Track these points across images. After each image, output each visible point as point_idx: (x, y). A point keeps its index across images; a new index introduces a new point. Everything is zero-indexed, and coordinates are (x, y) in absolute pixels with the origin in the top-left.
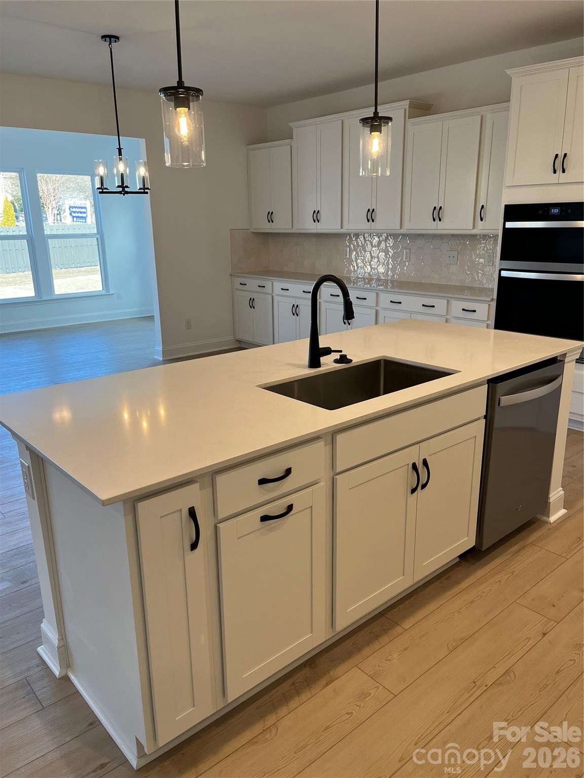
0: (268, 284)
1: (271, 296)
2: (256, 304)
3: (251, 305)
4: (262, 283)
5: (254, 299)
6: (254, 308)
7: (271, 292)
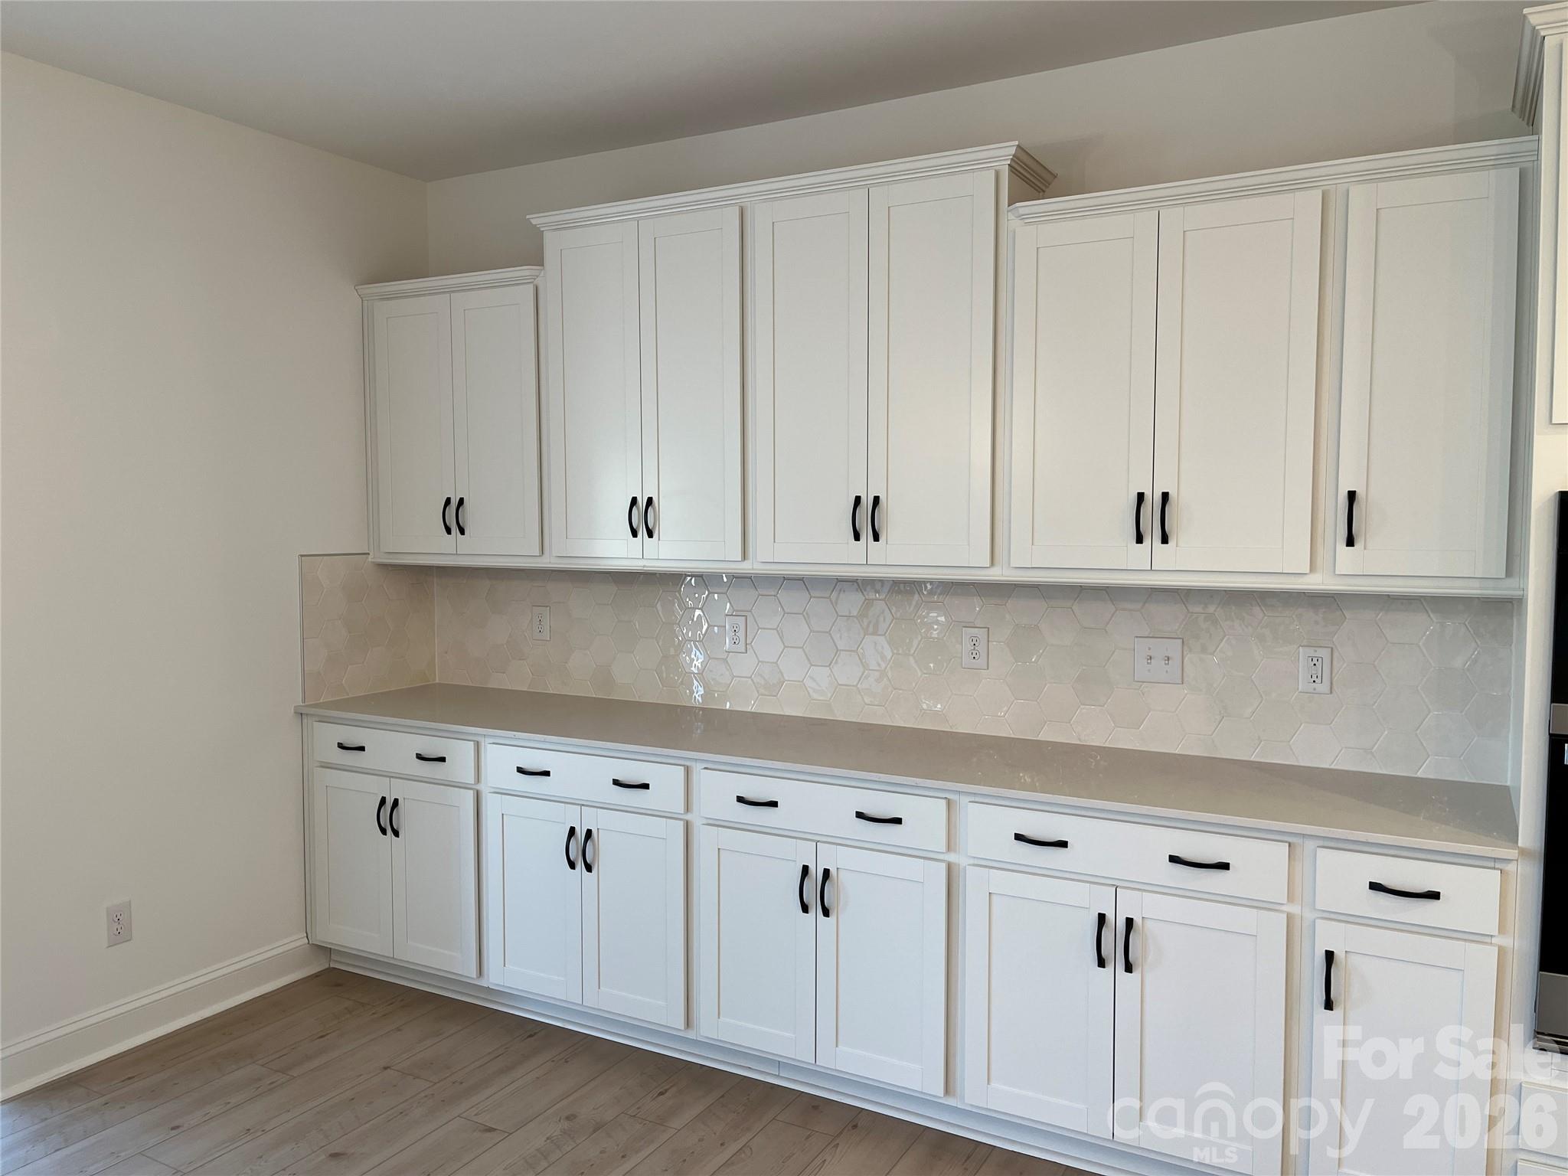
0: (459, 753)
1: (470, 794)
2: (405, 818)
3: (385, 822)
4: (431, 746)
5: (396, 803)
6: (396, 833)
7: (470, 779)
